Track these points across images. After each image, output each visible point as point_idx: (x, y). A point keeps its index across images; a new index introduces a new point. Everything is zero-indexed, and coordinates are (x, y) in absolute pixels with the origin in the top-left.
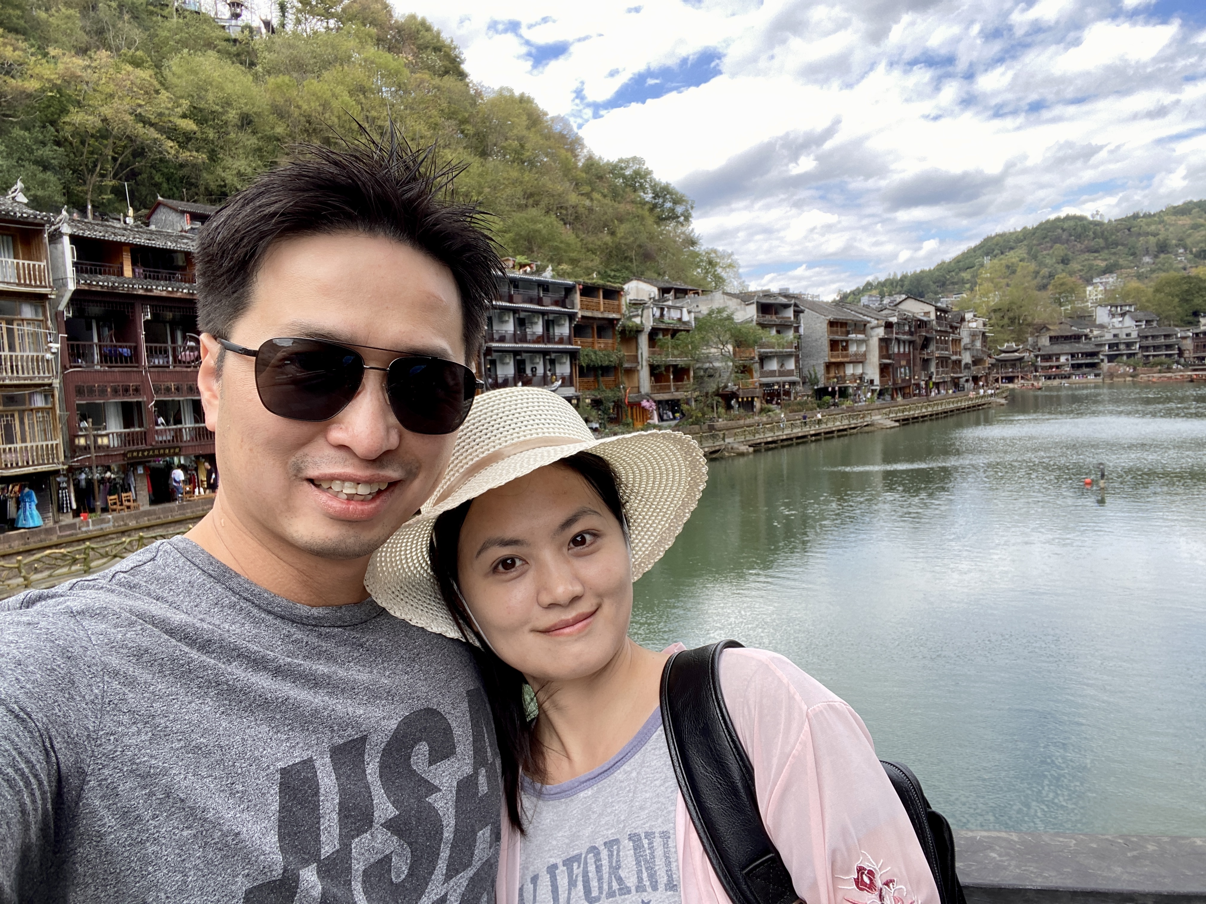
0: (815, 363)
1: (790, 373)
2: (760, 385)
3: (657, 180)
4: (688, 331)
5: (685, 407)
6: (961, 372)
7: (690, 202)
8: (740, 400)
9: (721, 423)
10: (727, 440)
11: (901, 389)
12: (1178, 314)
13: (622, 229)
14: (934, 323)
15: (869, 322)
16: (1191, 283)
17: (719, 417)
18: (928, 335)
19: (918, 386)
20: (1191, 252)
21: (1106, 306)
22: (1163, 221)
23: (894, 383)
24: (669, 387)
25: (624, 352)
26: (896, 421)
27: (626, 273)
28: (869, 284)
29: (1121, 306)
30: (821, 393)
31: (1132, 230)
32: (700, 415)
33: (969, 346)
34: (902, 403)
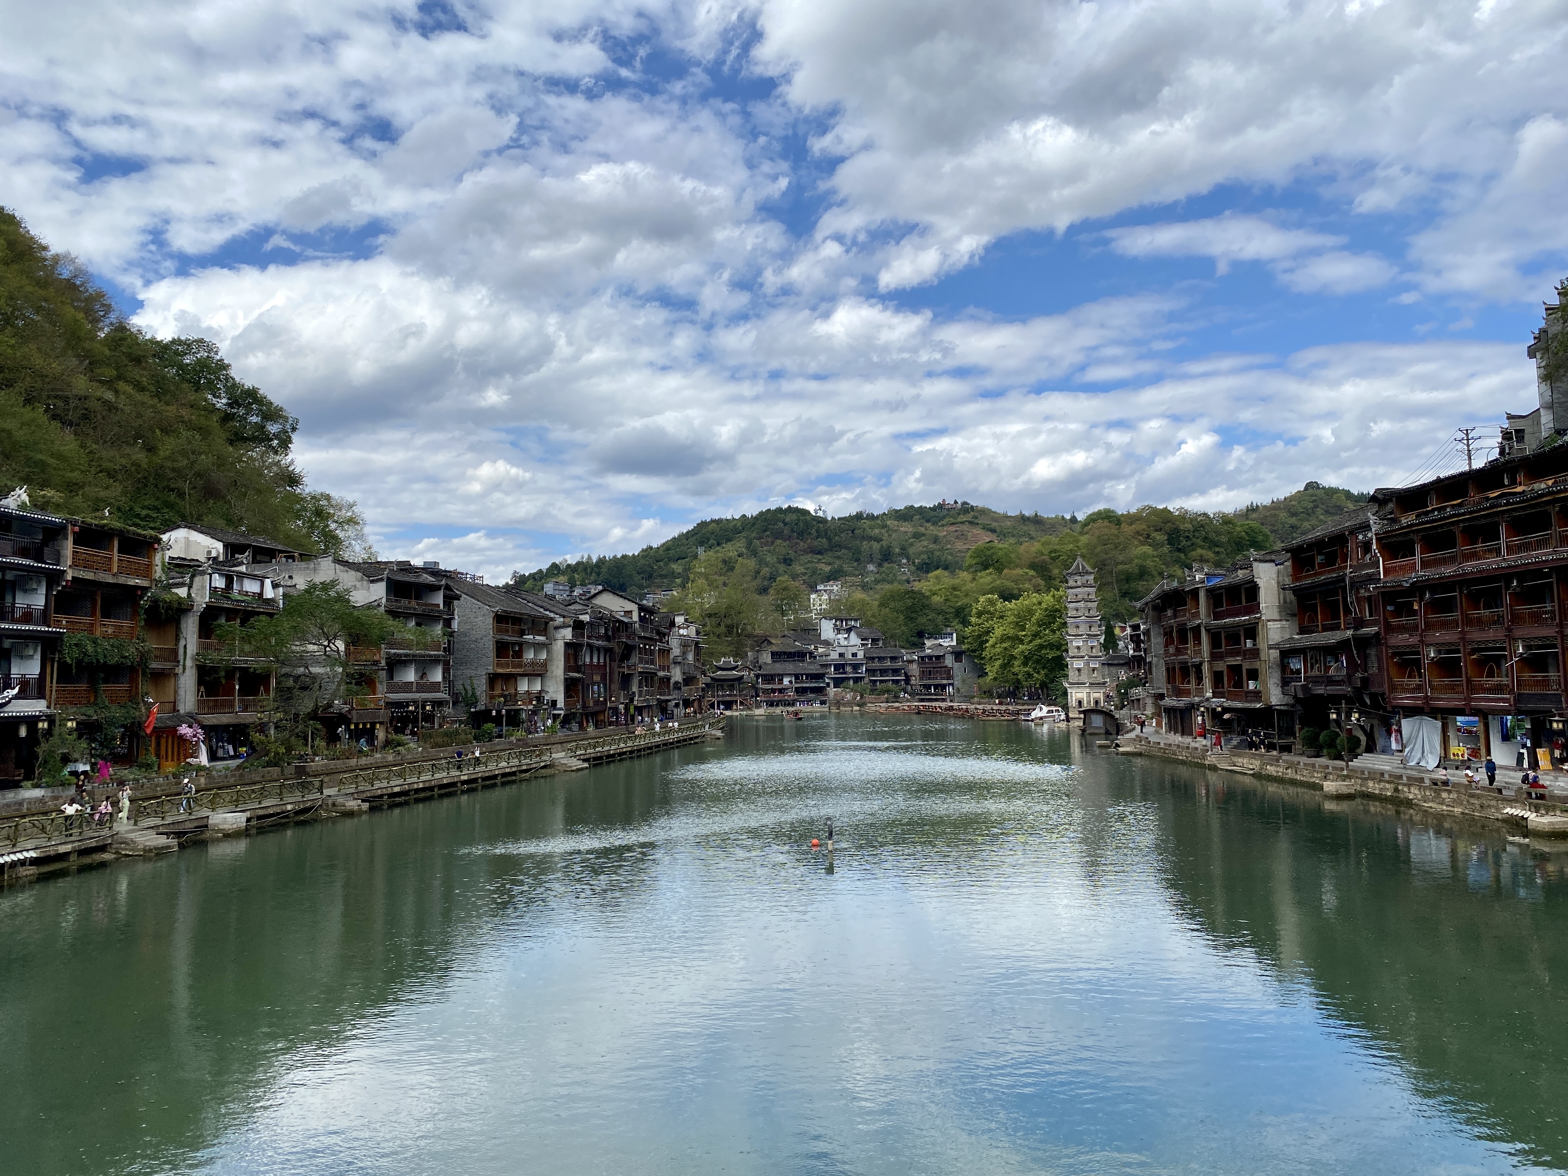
0: (473, 673)
1: (435, 687)
2: (387, 703)
3: (237, 379)
4: (271, 615)
5: (256, 737)
6: (669, 694)
7: (290, 421)
8: (352, 727)
9: (319, 762)
10: (326, 792)
11: (595, 714)
12: (903, 633)
13: (167, 446)
14: (637, 625)
15: (552, 619)
16: (914, 599)
17: (315, 754)
18: (630, 642)
19: (615, 710)
20: (914, 563)
21: (831, 619)
22: (886, 526)
23: (584, 706)
24: (231, 704)
25: (152, 644)
26: (584, 760)
27: (168, 514)
28: (554, 566)
29: (846, 620)
30: (479, 719)
31: (856, 532)
32: (282, 750)
33: (680, 659)
34: (593, 735)
